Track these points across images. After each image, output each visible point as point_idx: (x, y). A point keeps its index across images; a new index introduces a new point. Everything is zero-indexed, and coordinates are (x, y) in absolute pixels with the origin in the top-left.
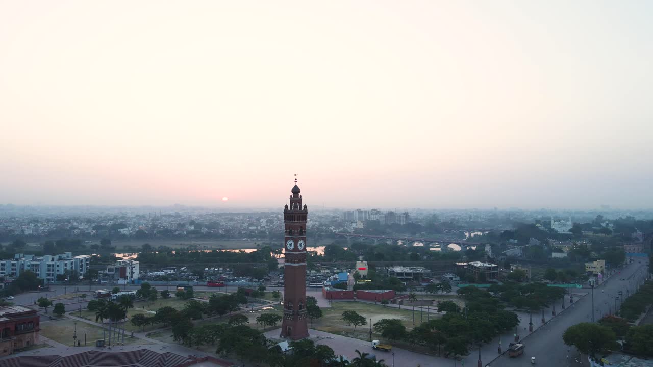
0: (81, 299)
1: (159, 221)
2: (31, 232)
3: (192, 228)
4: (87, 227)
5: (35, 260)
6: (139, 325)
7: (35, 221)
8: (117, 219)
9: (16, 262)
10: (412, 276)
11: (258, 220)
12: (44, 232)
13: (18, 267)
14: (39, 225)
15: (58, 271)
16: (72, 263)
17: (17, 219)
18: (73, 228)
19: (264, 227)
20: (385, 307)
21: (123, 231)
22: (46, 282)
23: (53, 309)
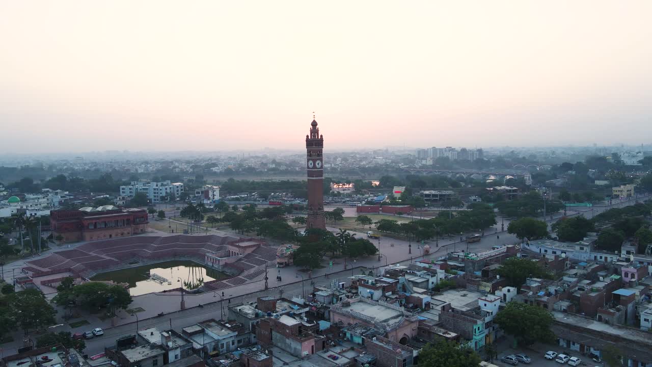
0: (177, 211)
1: (247, 162)
2: (142, 171)
3: (274, 166)
4: (186, 167)
5: (145, 186)
6: (212, 222)
7: (146, 163)
8: (211, 160)
9: (132, 187)
10: (437, 197)
11: (335, 158)
12: (152, 171)
13: (134, 191)
14: (149, 166)
15: (161, 193)
16: (170, 188)
17: (132, 162)
18: (175, 167)
19: (338, 165)
20: (400, 217)
21: (215, 169)
22: (153, 201)
23: (157, 214)
